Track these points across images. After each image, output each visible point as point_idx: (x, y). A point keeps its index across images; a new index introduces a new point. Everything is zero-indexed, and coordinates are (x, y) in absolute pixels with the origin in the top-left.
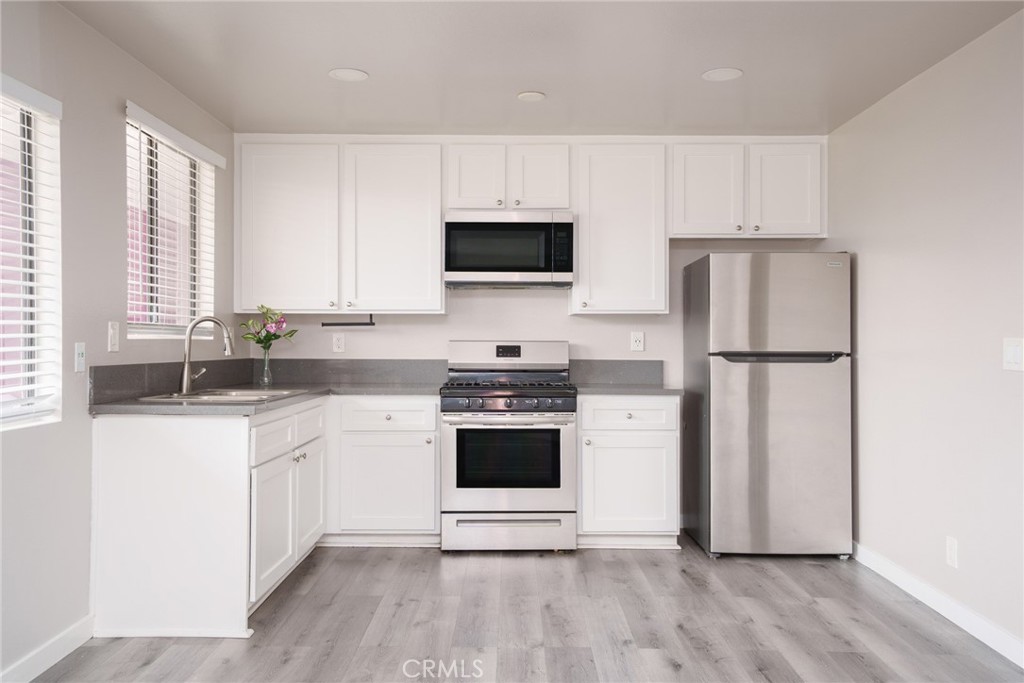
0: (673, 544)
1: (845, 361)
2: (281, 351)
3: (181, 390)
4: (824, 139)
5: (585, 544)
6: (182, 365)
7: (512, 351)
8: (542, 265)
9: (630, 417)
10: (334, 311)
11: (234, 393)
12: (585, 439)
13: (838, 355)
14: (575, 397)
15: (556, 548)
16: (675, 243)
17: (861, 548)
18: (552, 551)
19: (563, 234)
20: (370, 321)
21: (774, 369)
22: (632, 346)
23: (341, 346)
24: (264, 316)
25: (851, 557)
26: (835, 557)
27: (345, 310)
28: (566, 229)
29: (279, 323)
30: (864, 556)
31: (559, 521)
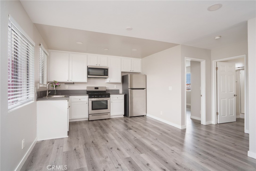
0: (123, 116)
1: (145, 89)
2: (59, 89)
3: (46, 96)
4: (141, 59)
5: (111, 117)
6: (47, 91)
7: (97, 88)
8: (103, 75)
9: (118, 98)
10: (68, 82)
11: (54, 96)
12: (111, 102)
13: (144, 89)
14: (110, 95)
15: (107, 118)
16: (122, 72)
17: (147, 114)
18: (106, 119)
19: (107, 70)
20: (74, 83)
21: (134, 90)
22: (115, 87)
23: (67, 87)
24: (55, 82)
25: (146, 116)
26: (144, 116)
27: (70, 81)
28: (107, 69)
29: (58, 83)
30: (148, 115)
31: (108, 114)
